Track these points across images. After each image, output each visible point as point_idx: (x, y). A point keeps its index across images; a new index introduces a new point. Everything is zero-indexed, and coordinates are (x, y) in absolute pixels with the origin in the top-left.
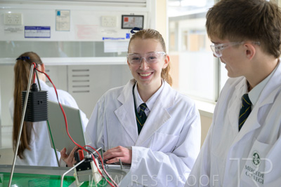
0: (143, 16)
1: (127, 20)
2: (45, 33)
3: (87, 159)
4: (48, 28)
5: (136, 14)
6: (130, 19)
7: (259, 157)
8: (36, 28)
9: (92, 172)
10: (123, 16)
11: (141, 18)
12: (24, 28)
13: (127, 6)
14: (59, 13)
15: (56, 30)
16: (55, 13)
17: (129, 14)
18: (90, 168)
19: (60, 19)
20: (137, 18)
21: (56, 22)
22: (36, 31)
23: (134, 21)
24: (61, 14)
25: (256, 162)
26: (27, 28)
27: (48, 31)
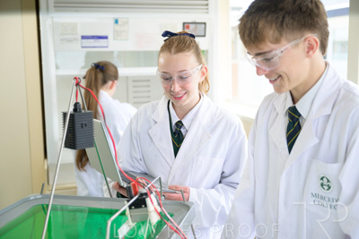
0: (205, 24)
1: (188, 27)
2: (102, 42)
3: (142, 195)
4: (106, 38)
5: (197, 21)
6: (192, 26)
7: (328, 181)
8: (93, 37)
9: (147, 211)
10: (184, 24)
11: (203, 26)
12: (80, 38)
13: (187, 13)
14: (116, 22)
15: (114, 39)
16: (113, 22)
17: (190, 21)
18: (146, 206)
19: (118, 27)
20: (198, 26)
21: (115, 31)
22: (92, 40)
23: (196, 28)
24: (119, 22)
25: (326, 188)
26: (83, 37)
27: (105, 40)
